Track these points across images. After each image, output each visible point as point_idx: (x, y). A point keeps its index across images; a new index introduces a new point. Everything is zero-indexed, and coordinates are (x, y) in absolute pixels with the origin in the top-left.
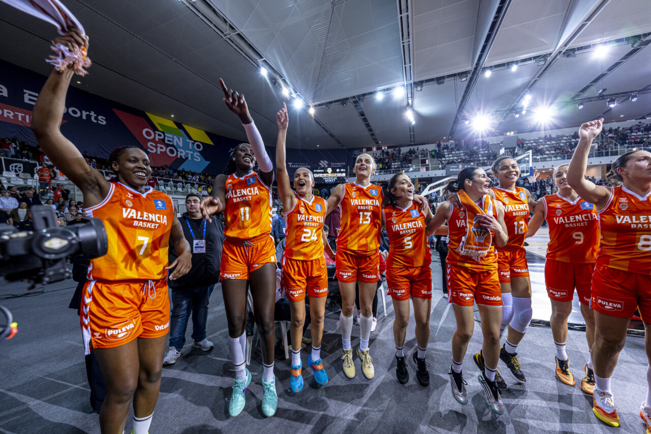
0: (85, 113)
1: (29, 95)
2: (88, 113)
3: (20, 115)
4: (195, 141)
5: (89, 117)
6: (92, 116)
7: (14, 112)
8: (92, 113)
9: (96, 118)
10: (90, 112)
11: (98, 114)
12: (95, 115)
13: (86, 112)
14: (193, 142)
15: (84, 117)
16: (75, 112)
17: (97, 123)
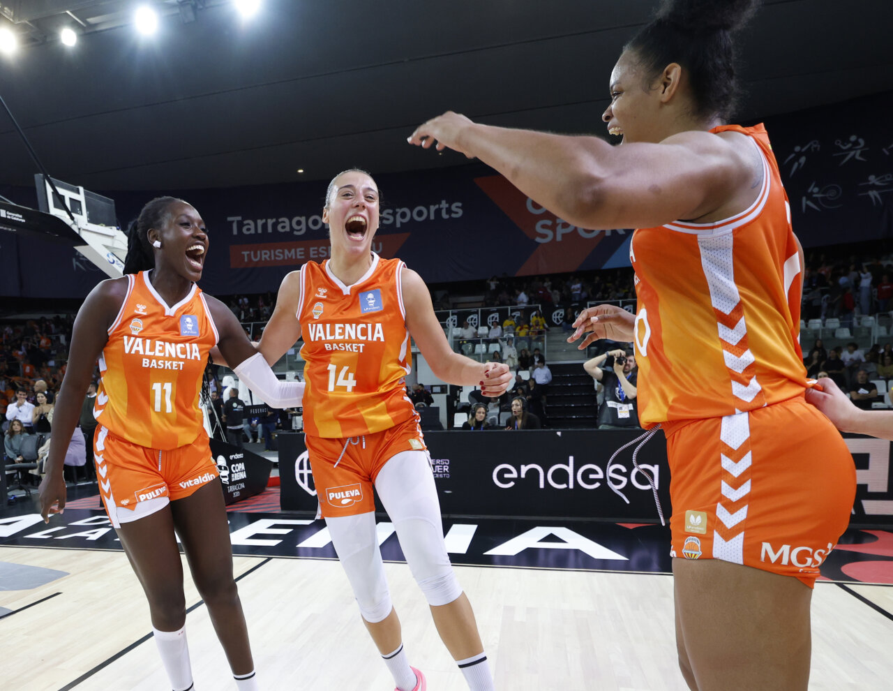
0: (433, 208)
2: (437, 206)
5: (438, 212)
6: (442, 209)
8: (444, 205)
9: (449, 211)
10: (440, 203)
11: (450, 202)
12: (447, 205)
13: (435, 205)
15: (432, 217)
16: (420, 213)
17: (451, 218)
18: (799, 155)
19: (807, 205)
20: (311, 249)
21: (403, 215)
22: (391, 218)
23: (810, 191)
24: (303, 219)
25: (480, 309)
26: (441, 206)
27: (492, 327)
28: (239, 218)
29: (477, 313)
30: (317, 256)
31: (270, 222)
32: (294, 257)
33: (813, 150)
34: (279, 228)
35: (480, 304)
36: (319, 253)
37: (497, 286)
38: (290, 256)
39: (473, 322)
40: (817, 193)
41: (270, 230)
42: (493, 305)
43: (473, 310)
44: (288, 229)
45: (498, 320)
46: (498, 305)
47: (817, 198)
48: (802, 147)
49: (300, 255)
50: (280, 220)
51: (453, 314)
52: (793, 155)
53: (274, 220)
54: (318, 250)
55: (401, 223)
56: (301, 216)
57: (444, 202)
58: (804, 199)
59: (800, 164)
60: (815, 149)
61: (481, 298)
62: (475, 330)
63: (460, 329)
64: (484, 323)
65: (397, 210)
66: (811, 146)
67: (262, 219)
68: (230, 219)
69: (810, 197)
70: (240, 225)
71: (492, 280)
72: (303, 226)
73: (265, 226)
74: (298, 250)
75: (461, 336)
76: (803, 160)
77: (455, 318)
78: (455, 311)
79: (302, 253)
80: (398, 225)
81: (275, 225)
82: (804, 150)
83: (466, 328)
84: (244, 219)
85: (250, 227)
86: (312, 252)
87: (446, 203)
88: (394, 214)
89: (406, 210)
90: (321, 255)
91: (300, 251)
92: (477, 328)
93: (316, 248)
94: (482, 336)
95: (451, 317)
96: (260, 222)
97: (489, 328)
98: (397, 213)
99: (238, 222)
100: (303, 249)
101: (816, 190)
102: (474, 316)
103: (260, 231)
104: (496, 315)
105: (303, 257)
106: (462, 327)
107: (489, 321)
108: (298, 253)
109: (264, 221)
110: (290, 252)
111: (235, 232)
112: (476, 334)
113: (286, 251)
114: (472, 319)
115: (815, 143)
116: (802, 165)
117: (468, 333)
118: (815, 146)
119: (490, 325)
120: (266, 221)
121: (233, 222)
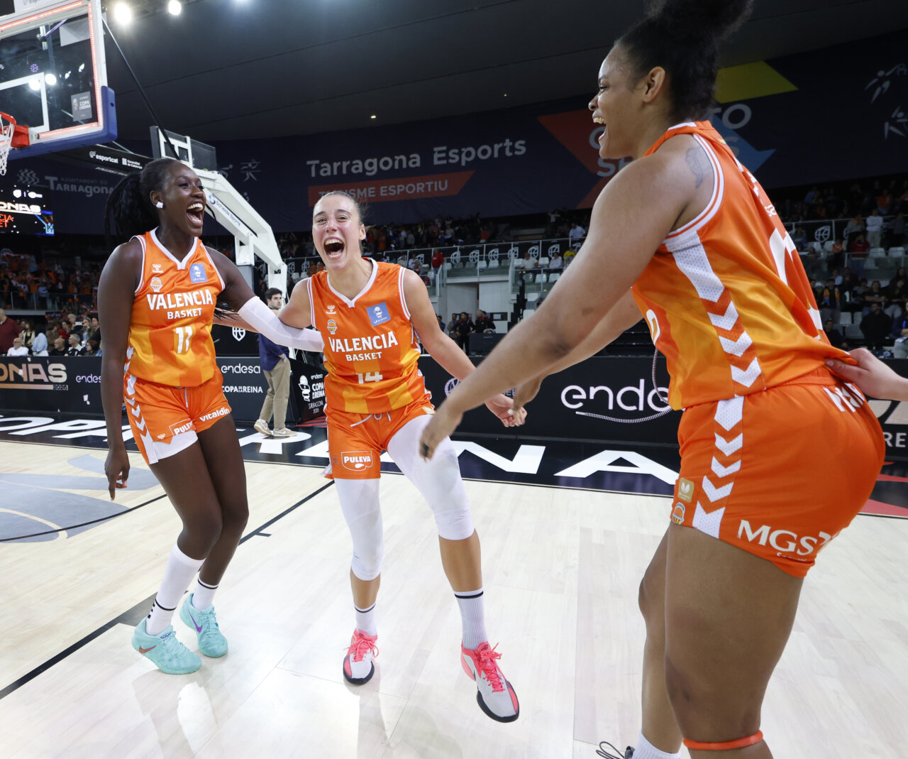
0: (497, 147)
1: (439, 152)
2: (501, 145)
3: (429, 184)
4: (725, 106)
5: (502, 150)
6: (506, 147)
7: (424, 183)
8: (508, 143)
9: (513, 149)
10: (504, 142)
11: (514, 141)
12: (511, 144)
13: (499, 144)
14: (719, 110)
15: (496, 155)
16: (484, 152)
17: (514, 155)
18: (882, 80)
19: (890, 131)
20: (382, 188)
21: (468, 154)
22: (457, 158)
23: (893, 116)
24: (375, 161)
25: (541, 241)
26: (505, 145)
27: (553, 258)
28: (317, 162)
29: (538, 244)
30: (386, 195)
31: (345, 164)
32: (365, 196)
33: (898, 74)
34: (353, 170)
35: (541, 236)
36: (388, 191)
37: (557, 218)
38: (362, 195)
39: (534, 253)
40: (903, 118)
41: (344, 171)
42: (553, 237)
43: (534, 242)
44: (361, 170)
45: (558, 251)
46: (558, 237)
47: (902, 123)
48: (886, 72)
49: (372, 194)
50: (354, 162)
51: (515, 246)
52: (875, 80)
53: (349, 163)
54: (388, 189)
55: (466, 162)
56: (372, 158)
57: (507, 141)
58: (887, 125)
59: (883, 89)
60: (902, 72)
61: (542, 230)
62: (536, 261)
63: (521, 260)
64: (545, 254)
65: (463, 150)
66: (897, 69)
67: (337, 162)
68: (309, 163)
69: (893, 122)
70: (318, 168)
71: (553, 213)
72: (375, 167)
73: (340, 168)
74: (370, 189)
75: (522, 266)
76: (886, 85)
77: (517, 249)
78: (517, 243)
79: (373, 192)
80: (463, 164)
81: (349, 167)
82: (888, 74)
83: (528, 259)
84: (321, 162)
85: (327, 170)
86: (382, 191)
87: (510, 141)
88: (460, 154)
89: (471, 149)
90: (390, 194)
91: (372, 190)
92: (538, 259)
93: (386, 187)
94: (542, 266)
95: (512, 249)
96: (336, 165)
97: (550, 259)
98: (463, 152)
99: (316, 165)
100: (374, 188)
101: (901, 115)
102: (536, 248)
103: (335, 173)
104: (557, 247)
105: (374, 196)
106: (523, 258)
107: (550, 251)
108: (370, 192)
109: (339, 163)
110: (362, 191)
111: (313, 174)
112: (536, 264)
113: (359, 191)
114: (533, 250)
115: (901, 67)
116: (886, 89)
117: (529, 264)
118: (902, 69)
119: (551, 256)
120: (342, 164)
121: (312, 165)
